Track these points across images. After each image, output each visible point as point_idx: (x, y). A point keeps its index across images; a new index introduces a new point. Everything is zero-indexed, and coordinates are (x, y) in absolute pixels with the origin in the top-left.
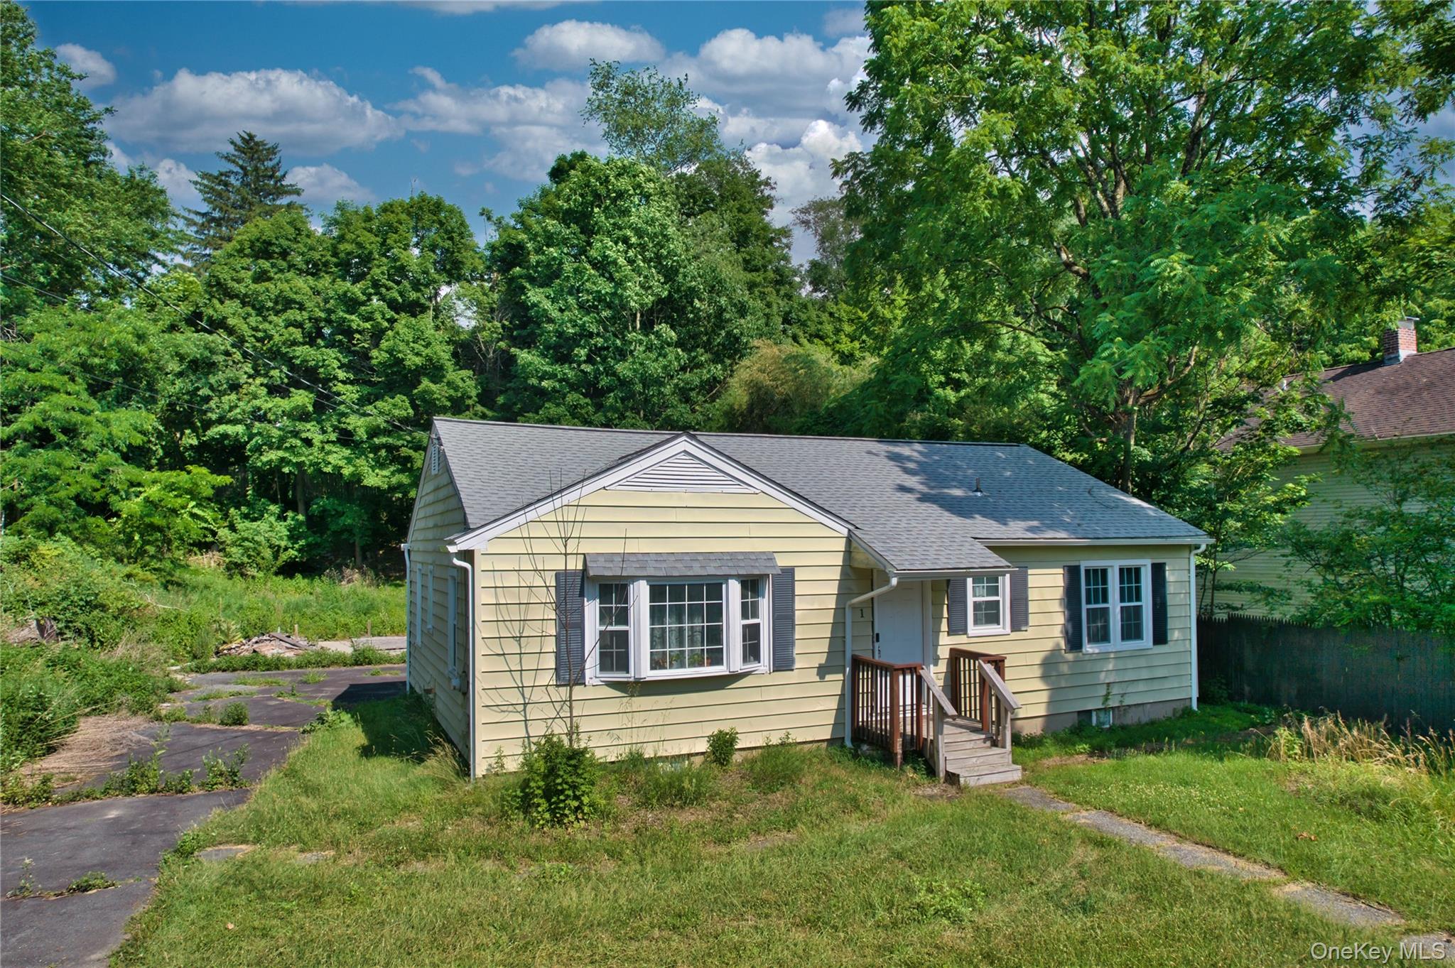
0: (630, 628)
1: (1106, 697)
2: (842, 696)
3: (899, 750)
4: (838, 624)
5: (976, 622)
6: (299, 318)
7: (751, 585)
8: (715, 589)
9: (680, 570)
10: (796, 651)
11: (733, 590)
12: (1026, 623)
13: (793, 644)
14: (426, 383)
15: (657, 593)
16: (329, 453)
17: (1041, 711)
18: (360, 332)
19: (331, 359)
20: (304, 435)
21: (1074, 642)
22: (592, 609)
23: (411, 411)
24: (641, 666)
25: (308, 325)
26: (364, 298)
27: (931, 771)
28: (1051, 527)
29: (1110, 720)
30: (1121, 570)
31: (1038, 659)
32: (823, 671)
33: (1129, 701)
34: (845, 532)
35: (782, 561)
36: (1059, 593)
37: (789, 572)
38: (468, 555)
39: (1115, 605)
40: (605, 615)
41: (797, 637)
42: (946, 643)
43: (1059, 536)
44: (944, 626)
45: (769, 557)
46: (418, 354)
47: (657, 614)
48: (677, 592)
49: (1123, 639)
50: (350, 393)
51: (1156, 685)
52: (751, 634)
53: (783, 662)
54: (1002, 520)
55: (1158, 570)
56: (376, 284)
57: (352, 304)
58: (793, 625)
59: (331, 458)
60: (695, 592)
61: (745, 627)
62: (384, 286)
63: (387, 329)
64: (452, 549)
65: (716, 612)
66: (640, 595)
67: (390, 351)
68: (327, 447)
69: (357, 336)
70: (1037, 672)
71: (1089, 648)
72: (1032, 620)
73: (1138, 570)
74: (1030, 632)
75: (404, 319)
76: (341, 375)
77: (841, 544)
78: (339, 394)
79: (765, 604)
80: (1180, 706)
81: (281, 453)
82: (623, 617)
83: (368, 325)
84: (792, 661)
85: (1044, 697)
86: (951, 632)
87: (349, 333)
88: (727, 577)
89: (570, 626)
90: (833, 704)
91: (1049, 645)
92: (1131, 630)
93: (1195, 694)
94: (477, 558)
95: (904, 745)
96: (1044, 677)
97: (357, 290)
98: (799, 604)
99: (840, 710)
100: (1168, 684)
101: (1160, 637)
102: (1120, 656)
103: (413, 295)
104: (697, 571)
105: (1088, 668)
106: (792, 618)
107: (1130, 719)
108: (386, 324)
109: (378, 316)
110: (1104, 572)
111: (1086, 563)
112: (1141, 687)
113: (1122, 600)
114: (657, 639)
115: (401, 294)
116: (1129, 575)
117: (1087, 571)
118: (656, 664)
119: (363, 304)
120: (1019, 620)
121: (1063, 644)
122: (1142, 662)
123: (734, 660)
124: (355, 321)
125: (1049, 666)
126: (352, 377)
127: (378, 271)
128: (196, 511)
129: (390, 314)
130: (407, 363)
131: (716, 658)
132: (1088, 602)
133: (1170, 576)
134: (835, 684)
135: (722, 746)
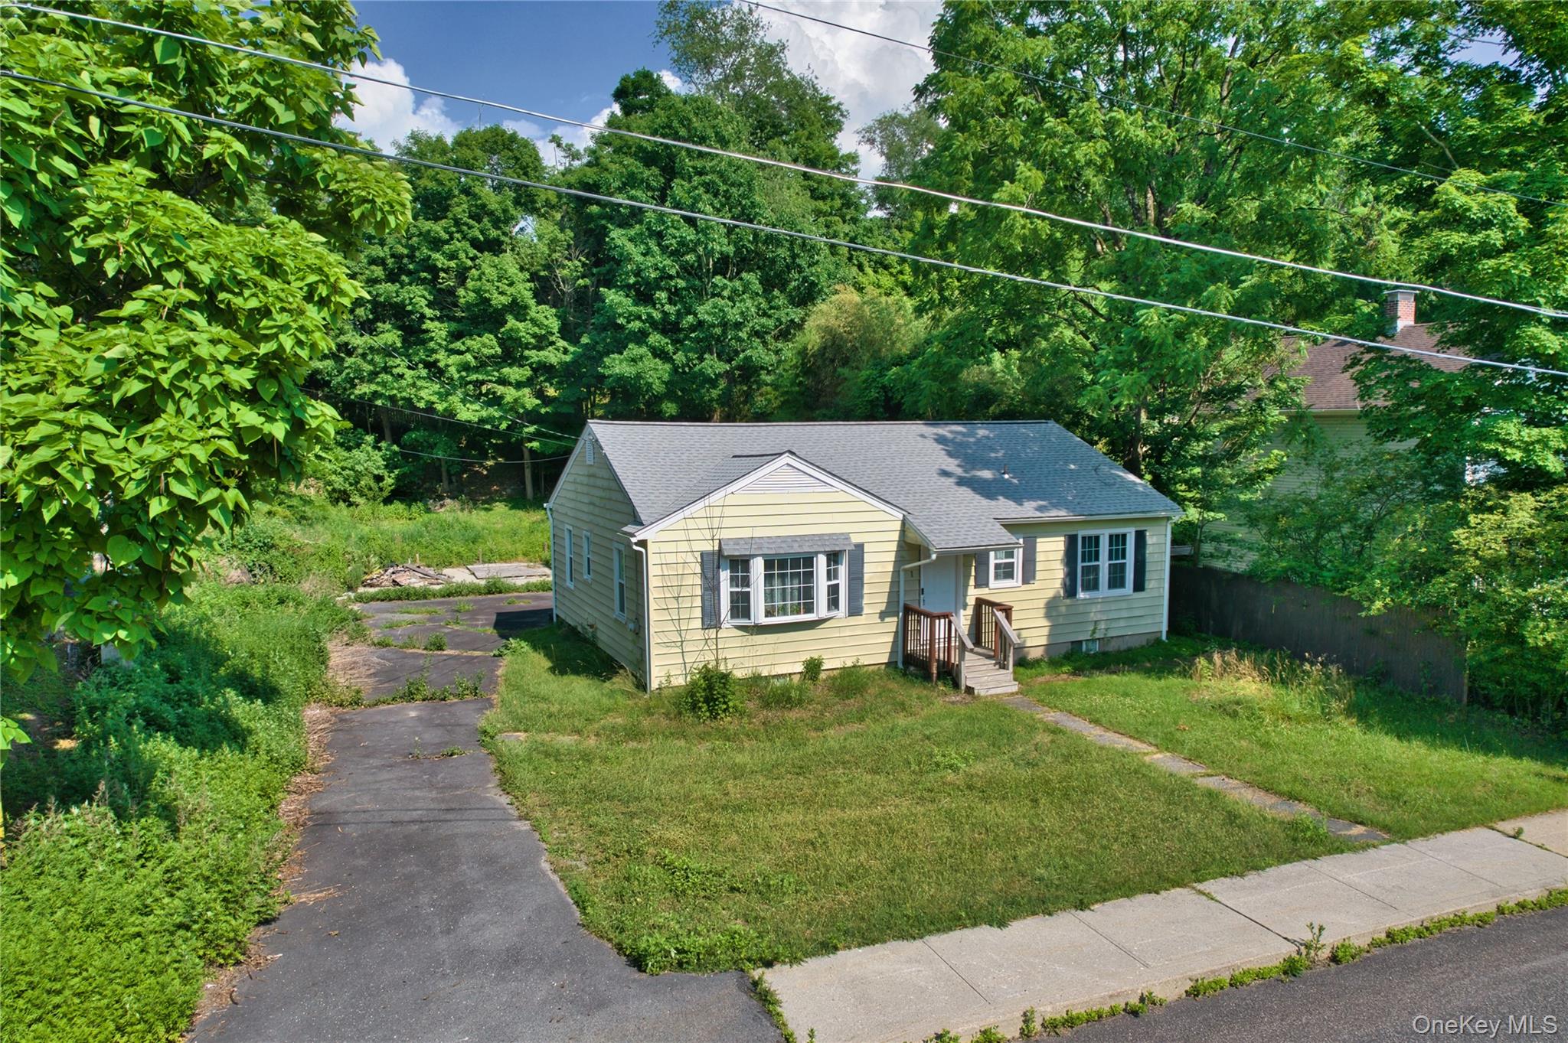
0: (751, 590)
1: (1094, 632)
2: (896, 633)
3: (935, 671)
4: (894, 583)
5: (997, 577)
6: (382, 254)
7: (834, 557)
8: (809, 561)
9: (784, 549)
10: (865, 601)
11: (821, 562)
12: (1034, 578)
13: (862, 597)
14: (511, 322)
15: (769, 565)
16: (421, 388)
17: (1044, 641)
18: (446, 271)
19: (417, 297)
20: (395, 371)
21: (1070, 591)
22: (725, 575)
23: (499, 350)
24: (759, 616)
25: (390, 261)
26: (447, 237)
27: (956, 685)
28: (1055, 506)
29: (1096, 647)
30: (1111, 536)
31: (1042, 604)
32: (883, 615)
33: (1111, 634)
34: (901, 517)
35: (855, 539)
36: (1060, 555)
37: (860, 547)
38: (643, 543)
39: (1104, 563)
40: (734, 580)
41: (865, 591)
42: (973, 593)
43: (1061, 514)
44: (972, 582)
45: (846, 536)
46: (502, 293)
47: (769, 578)
48: (783, 564)
49: (1110, 587)
50: (438, 330)
51: (1134, 622)
52: (833, 590)
53: (855, 610)
54: (1019, 501)
55: (1140, 537)
56: (457, 223)
57: (436, 244)
58: (862, 584)
59: (423, 394)
60: (795, 562)
61: (829, 586)
62: (466, 224)
63: (470, 268)
64: (634, 540)
65: (809, 576)
66: (758, 567)
67: (477, 291)
68: (419, 383)
69: (442, 274)
70: (1042, 612)
71: (1081, 595)
72: (1038, 575)
73: (1124, 536)
74: (1036, 585)
75: (486, 259)
76: (428, 312)
77: (898, 526)
78: (427, 331)
79: (843, 570)
80: (1153, 637)
81: (374, 387)
82: (746, 582)
83: (452, 264)
84: (862, 609)
85: (1045, 631)
86: (976, 586)
87: (434, 270)
88: (817, 553)
89: (711, 588)
90: (890, 638)
91: (1051, 594)
92: (1116, 581)
93: (1165, 628)
94: (650, 545)
95: (938, 668)
96: (1048, 616)
97: (438, 228)
98: (867, 568)
99: (895, 643)
100: (1142, 621)
101: (1139, 586)
102: (1106, 601)
103: (494, 233)
104: (796, 549)
105: (1081, 609)
106: (862, 579)
107: (1112, 647)
108: (469, 263)
109: (462, 255)
110: (1097, 538)
111: (1082, 533)
112: (1122, 623)
113: (1110, 558)
114: (770, 596)
115: (482, 232)
116: (1118, 540)
117: (1084, 538)
118: (769, 613)
119: (447, 242)
120: (1029, 576)
121: (1062, 592)
122: (1124, 605)
123: (821, 609)
124: (439, 258)
125: (1051, 607)
126: (438, 313)
127: (460, 208)
128: (321, 453)
129: (473, 252)
130: (493, 302)
131: (809, 609)
132: (1083, 560)
133: (1150, 540)
134: (892, 623)
135: (813, 668)
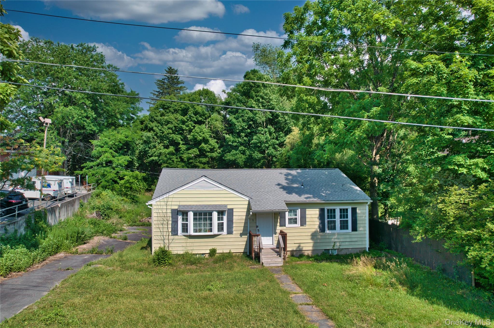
0: (188, 223)
1: (334, 246)
2: (247, 241)
3: (253, 256)
4: (246, 223)
5: (289, 223)
6: (171, 126)
7: (221, 213)
8: (211, 214)
9: (201, 209)
10: (234, 229)
11: (215, 215)
12: (305, 224)
13: (233, 228)
14: (203, 145)
15: (195, 214)
16: (178, 164)
17: (311, 248)
18: (186, 130)
19: (178, 138)
20: (172, 159)
21: (322, 229)
22: (180, 218)
23: (198, 153)
24: (191, 232)
25: (174, 128)
26: (186, 120)
27: (259, 261)
28: (314, 197)
29: (335, 253)
30: (341, 210)
31: (310, 234)
32: (241, 235)
33: (341, 247)
34: (248, 199)
35: (229, 207)
36: (317, 216)
37: (232, 210)
38: (151, 205)
39: (338, 219)
40: (183, 219)
41: (234, 226)
42: (279, 229)
43: (316, 200)
44: (278, 224)
45: (226, 206)
46: (200, 136)
47: (195, 219)
48: (200, 214)
49: (341, 229)
50: (183, 147)
51: (353, 243)
52: (221, 225)
53: (230, 232)
54: (300, 195)
55: (354, 210)
56: (190, 117)
57: (183, 122)
58: (233, 223)
60: (205, 214)
61: (218, 223)
62: (192, 117)
63: (193, 129)
64: (147, 204)
65: (211, 219)
66: (191, 215)
67: (193, 136)
68: (178, 163)
69: (185, 131)
70: (310, 237)
71: (327, 231)
72: (307, 223)
73: (347, 210)
74: (307, 227)
75: (197, 126)
76: (181, 142)
77: (247, 203)
78: (180, 148)
79: (225, 218)
80: (363, 249)
82: (187, 220)
83: (187, 128)
84: (233, 232)
85: (312, 245)
86: (280, 226)
87: (183, 130)
88: (213, 211)
89: (175, 222)
90: (245, 243)
91: (314, 230)
92: (344, 226)
93: (367, 246)
94: (153, 206)
95: (255, 255)
96: (312, 239)
97: (184, 118)
98: (234, 218)
99: (246, 245)
100: (357, 243)
101: (354, 229)
102: (339, 234)
103: (200, 119)
104: (205, 209)
105: (327, 237)
106: (232, 221)
107: (343, 253)
108: (192, 128)
109: (190, 126)
110: (334, 210)
111: (326, 208)
112: (347, 243)
113: (341, 218)
114: (195, 225)
115: (196, 119)
116: (344, 211)
117: (328, 210)
118: (195, 231)
119: (186, 122)
120: (303, 223)
121: (318, 230)
122: (348, 236)
123: (215, 231)
124: (184, 127)
125: (314, 236)
126: (184, 143)
127: (190, 113)
129: (193, 125)
130: (197, 139)
131: (211, 230)
132: (328, 218)
133: (358, 211)
134: (245, 238)
135: (213, 252)
